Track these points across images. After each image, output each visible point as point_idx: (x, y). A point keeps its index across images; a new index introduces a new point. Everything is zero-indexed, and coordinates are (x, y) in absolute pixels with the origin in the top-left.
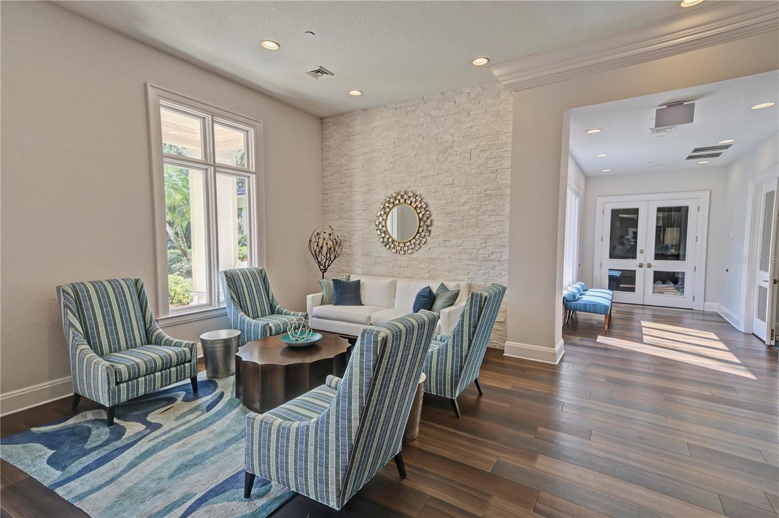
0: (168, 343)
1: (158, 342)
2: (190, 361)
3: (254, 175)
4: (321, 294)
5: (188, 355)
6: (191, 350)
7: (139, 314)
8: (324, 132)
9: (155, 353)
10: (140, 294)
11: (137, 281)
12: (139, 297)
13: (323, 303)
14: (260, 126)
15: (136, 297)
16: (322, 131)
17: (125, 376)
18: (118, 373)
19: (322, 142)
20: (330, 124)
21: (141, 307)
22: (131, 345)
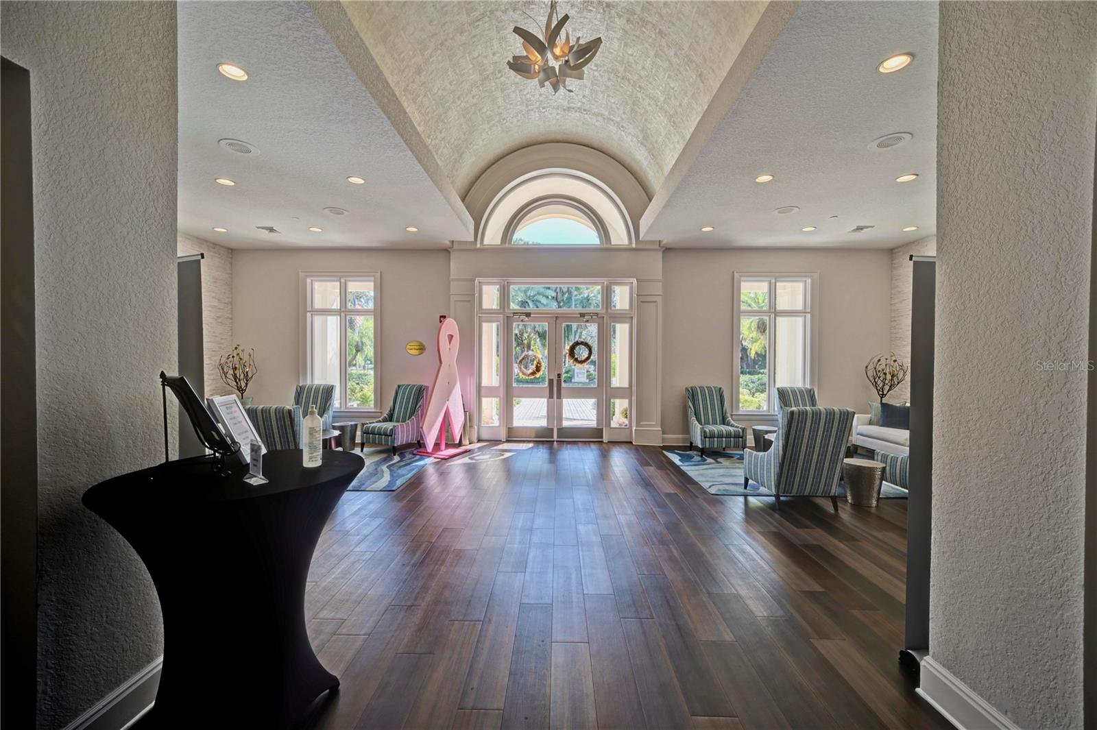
0: (732, 426)
1: (728, 425)
2: (742, 438)
3: (809, 315)
4: (870, 415)
5: (741, 434)
6: (743, 431)
7: (720, 407)
8: (894, 262)
9: (724, 428)
10: (721, 396)
11: (720, 388)
12: (721, 397)
13: (871, 423)
14: (816, 276)
15: (719, 397)
16: (892, 260)
17: (708, 435)
18: (705, 432)
19: (892, 271)
20: (901, 253)
21: (721, 403)
22: (715, 423)
